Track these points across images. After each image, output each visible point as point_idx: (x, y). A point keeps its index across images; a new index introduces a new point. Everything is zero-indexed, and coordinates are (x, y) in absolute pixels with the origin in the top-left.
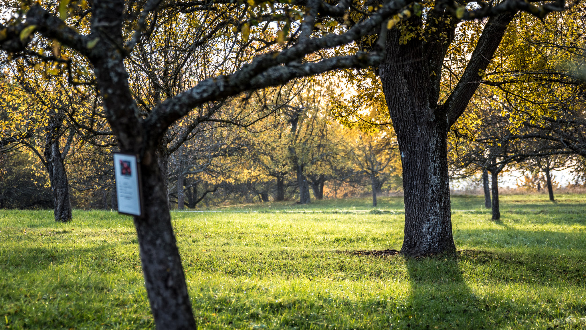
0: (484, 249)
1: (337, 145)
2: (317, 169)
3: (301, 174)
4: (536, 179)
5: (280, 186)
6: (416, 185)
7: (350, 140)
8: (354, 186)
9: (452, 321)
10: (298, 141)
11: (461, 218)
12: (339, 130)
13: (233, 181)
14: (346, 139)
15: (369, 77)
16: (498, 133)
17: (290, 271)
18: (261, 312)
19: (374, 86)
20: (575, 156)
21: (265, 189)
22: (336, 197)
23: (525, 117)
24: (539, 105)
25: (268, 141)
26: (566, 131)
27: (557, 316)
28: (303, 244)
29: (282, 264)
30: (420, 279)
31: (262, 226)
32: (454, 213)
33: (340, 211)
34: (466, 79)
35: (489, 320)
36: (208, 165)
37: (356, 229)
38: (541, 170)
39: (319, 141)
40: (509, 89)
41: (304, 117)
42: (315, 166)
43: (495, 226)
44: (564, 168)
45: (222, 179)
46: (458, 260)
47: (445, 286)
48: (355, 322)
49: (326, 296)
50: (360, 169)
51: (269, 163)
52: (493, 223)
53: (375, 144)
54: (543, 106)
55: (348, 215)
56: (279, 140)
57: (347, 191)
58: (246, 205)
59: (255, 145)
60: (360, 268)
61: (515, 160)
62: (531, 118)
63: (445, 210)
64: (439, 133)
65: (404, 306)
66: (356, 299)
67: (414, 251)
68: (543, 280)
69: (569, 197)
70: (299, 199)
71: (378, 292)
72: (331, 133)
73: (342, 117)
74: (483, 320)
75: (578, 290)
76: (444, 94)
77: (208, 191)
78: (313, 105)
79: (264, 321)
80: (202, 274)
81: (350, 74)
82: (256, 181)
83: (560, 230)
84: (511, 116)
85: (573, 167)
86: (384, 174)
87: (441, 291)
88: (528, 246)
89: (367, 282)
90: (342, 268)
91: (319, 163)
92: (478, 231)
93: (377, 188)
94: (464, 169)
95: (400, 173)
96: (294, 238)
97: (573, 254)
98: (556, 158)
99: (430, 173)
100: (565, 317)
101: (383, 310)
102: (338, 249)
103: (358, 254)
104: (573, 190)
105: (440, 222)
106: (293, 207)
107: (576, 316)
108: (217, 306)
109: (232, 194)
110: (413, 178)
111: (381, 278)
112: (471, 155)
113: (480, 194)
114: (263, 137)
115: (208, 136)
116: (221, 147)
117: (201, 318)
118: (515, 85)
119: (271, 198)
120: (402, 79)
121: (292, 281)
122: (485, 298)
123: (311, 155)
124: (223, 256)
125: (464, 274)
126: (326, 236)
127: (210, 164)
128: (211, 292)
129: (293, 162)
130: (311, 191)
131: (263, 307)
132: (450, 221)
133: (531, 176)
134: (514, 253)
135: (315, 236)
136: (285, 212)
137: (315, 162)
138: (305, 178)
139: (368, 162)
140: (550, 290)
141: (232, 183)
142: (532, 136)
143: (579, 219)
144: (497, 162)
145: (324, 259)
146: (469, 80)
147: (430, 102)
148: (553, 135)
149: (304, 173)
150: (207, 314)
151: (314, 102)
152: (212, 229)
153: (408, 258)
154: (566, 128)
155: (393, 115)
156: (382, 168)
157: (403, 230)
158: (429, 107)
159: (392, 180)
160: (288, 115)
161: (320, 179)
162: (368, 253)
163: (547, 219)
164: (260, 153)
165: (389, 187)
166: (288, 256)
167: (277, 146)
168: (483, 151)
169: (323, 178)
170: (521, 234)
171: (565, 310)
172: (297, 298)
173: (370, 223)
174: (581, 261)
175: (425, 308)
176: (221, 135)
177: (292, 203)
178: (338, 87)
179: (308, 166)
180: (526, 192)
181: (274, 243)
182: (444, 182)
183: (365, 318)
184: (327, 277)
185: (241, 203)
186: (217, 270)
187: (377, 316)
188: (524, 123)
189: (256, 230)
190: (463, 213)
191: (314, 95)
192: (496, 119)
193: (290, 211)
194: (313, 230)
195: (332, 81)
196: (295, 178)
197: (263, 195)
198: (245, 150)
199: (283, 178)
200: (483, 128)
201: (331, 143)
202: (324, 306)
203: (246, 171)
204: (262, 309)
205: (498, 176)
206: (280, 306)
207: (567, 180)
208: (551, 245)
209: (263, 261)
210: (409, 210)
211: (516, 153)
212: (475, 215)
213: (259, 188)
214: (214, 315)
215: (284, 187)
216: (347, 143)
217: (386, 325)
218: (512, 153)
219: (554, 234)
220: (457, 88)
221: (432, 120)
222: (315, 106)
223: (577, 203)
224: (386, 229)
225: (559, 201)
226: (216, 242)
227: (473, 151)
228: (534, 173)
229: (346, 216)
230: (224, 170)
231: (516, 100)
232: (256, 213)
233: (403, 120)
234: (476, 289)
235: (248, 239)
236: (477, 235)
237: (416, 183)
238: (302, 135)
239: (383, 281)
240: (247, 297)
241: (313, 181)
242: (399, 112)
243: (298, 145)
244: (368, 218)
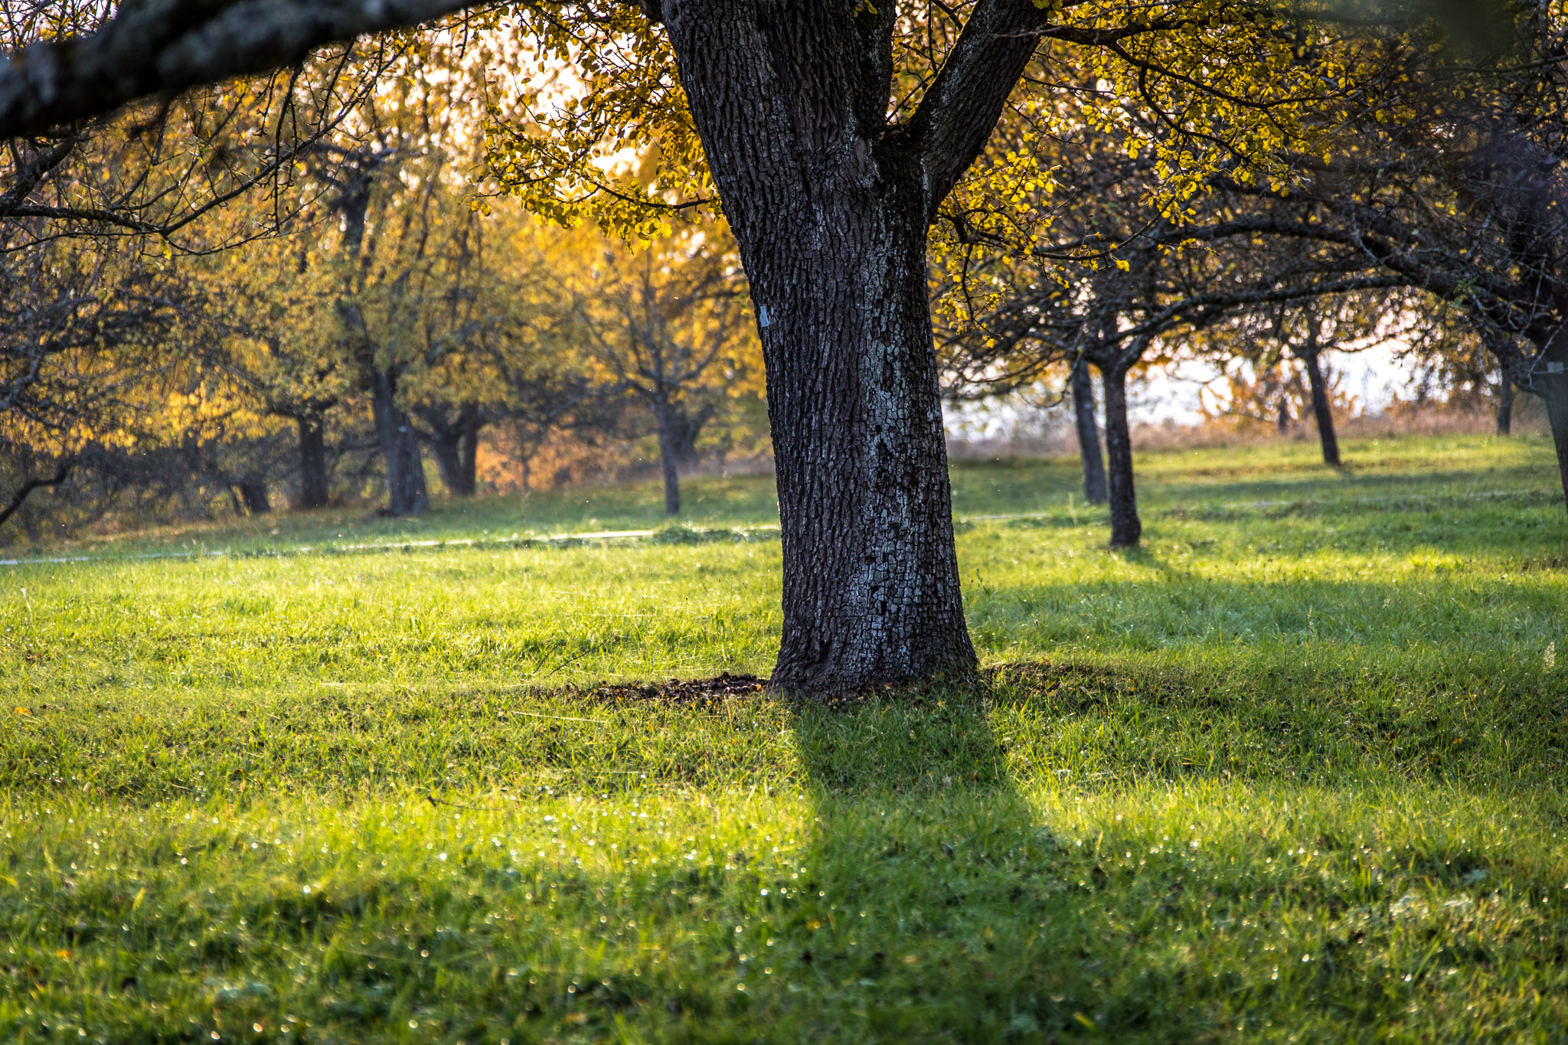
0: (1082, 656)
1: (519, 288)
2: (448, 382)
3: (391, 402)
4: (1271, 387)
5: (312, 448)
6: (821, 430)
7: (571, 267)
8: (591, 442)
9: (971, 933)
10: (371, 280)
11: (996, 544)
12: (526, 231)
13: (130, 441)
14: (555, 265)
15: (626, 30)
16: (1118, 219)
17: (354, 775)
18: (245, 936)
19: (643, 63)
20: (1411, 296)
21: (255, 467)
22: (526, 484)
23: (1215, 157)
24: (1264, 109)
25: (254, 283)
26: (1371, 202)
27: (1358, 898)
28: (403, 669)
29: (323, 749)
30: (849, 781)
31: (247, 607)
32: (970, 526)
33: (543, 538)
34: (988, 22)
35: (1106, 925)
36: (27, 385)
37: (605, 605)
38: (1286, 351)
39: (452, 278)
40: (1150, 53)
41: (392, 186)
42: (441, 370)
43: (1121, 569)
44: (1372, 339)
45: (87, 434)
46: (985, 703)
47: (939, 801)
48: (606, 954)
49: (494, 862)
50: (610, 377)
51: (267, 366)
52: (1115, 557)
53: (663, 281)
54: (1281, 112)
55: (572, 553)
56: (300, 279)
57: (565, 462)
58: (184, 529)
59: (206, 300)
60: (621, 749)
61: (1187, 319)
62: (1238, 158)
63: (931, 516)
64: (896, 229)
65: (787, 885)
66: (608, 867)
67: (824, 677)
68: (1304, 764)
69: (1395, 449)
70: (386, 499)
71: (692, 838)
72: (495, 243)
73: (529, 181)
74: (1084, 924)
75: (1435, 795)
76: (913, 83)
77: (35, 483)
78: (422, 141)
79: (261, 969)
80: (14, 800)
81: (552, 20)
82: (220, 436)
83: (1365, 574)
84: (1160, 154)
85: (1405, 337)
86: (703, 390)
87: (924, 824)
88: (1245, 641)
89: (648, 799)
90: (553, 754)
91: (457, 359)
92: (1061, 591)
93: (677, 446)
94: (1000, 362)
95: (757, 383)
96: (370, 645)
97: (1414, 661)
98: (1340, 307)
99: (868, 383)
100: (1390, 898)
101: (711, 904)
102: (537, 680)
103: (613, 696)
104: (1408, 423)
105: (913, 562)
106: (365, 528)
107: (1428, 897)
108: (77, 922)
109: (129, 494)
110: (805, 404)
111: (700, 784)
112: (1024, 306)
113: (1063, 450)
114: (237, 267)
115: (21, 272)
116: (75, 312)
117: (14, 972)
118: (1172, 39)
119: (277, 498)
120: (748, 33)
121: (363, 811)
122: (1089, 843)
123: (423, 332)
124: (98, 725)
125: (1012, 756)
126: (489, 634)
127: (37, 378)
128: (52, 869)
129: (358, 359)
130: (431, 467)
131: (256, 916)
132: (953, 556)
133: (1250, 376)
134: (1193, 668)
135: (446, 634)
136: (332, 552)
137: (442, 356)
138: (404, 419)
139: (641, 348)
140: (1331, 802)
141: (124, 449)
142: (1245, 227)
143: (1434, 530)
144: (1121, 329)
145: (483, 722)
146: (1002, 26)
147: (856, 114)
148: (1325, 219)
149: (399, 400)
150: (35, 952)
151: (426, 127)
152: (50, 628)
153: (802, 703)
154: (1372, 191)
155: (720, 170)
156: (694, 368)
157: (778, 598)
158: (856, 134)
159: (736, 414)
160: (332, 181)
161: (462, 420)
162: (651, 693)
163: (1315, 534)
164: (227, 331)
165: (726, 439)
166: (348, 717)
167: (292, 302)
168: (1065, 294)
169: (473, 419)
170: (1220, 596)
171: (1389, 875)
172: (382, 874)
173: (655, 576)
174: (1443, 687)
175: (868, 890)
176: (74, 265)
177: (359, 513)
178: (514, 68)
179: (414, 373)
180: (1235, 436)
181: (293, 669)
182: (924, 413)
183: (643, 935)
184: (496, 790)
185: (163, 522)
186: (75, 783)
187: (687, 929)
188: (1214, 181)
189: (223, 621)
190: (1003, 526)
191: (425, 103)
192: (1113, 167)
193: (352, 547)
194: (439, 615)
195: (492, 46)
196: (367, 420)
197: (246, 490)
198: (169, 319)
199: (320, 422)
200: (1060, 203)
201: (499, 281)
202: (488, 897)
203: (176, 401)
204: (252, 922)
205: (1128, 379)
206: (321, 907)
207: (1386, 388)
208: (1330, 632)
209: (252, 740)
210: (797, 524)
211: (1188, 293)
212: (1047, 532)
213: (232, 463)
214: (63, 954)
215: (326, 458)
216: (560, 281)
217: (724, 958)
218: (1175, 291)
219: (1341, 589)
220: (954, 59)
221: (868, 183)
222: (429, 142)
223: (1428, 470)
224: (715, 599)
225: (1360, 466)
226: (68, 676)
227: (1030, 292)
228: (1263, 363)
229: (564, 554)
230: (92, 399)
231: (1178, 94)
232: (220, 558)
233: (758, 185)
234: (1058, 807)
235: (192, 659)
236: (1057, 608)
237: (820, 422)
238: (386, 254)
239: (708, 794)
240: (193, 882)
241: (438, 427)
242: (743, 156)
243: (373, 296)
244: (647, 561)
